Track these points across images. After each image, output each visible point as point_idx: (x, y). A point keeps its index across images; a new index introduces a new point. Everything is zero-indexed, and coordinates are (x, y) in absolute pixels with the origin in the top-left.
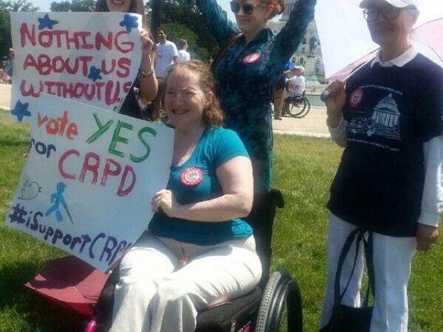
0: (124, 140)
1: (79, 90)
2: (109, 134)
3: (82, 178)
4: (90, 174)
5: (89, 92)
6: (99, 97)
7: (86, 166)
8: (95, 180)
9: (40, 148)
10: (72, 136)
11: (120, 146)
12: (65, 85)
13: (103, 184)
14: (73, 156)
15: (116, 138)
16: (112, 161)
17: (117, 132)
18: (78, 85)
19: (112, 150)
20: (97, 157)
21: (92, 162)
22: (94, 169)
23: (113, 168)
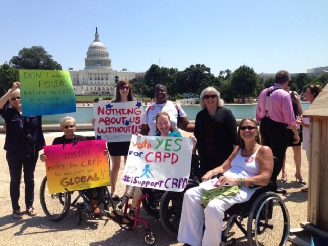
0: (170, 145)
1: (121, 129)
2: (163, 144)
3: (156, 161)
4: (158, 159)
5: (125, 129)
6: (129, 131)
7: (157, 157)
8: (161, 160)
9: (136, 154)
10: (149, 147)
11: (168, 147)
12: (116, 128)
13: (164, 162)
14: (151, 154)
15: (166, 145)
16: (166, 153)
17: (166, 143)
18: (121, 127)
19: (166, 149)
20: (160, 153)
21: (159, 155)
22: (160, 157)
23: (167, 155)
